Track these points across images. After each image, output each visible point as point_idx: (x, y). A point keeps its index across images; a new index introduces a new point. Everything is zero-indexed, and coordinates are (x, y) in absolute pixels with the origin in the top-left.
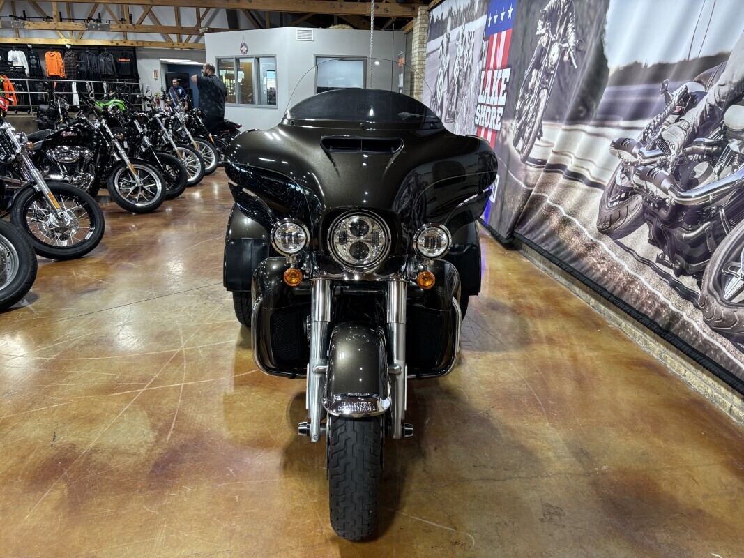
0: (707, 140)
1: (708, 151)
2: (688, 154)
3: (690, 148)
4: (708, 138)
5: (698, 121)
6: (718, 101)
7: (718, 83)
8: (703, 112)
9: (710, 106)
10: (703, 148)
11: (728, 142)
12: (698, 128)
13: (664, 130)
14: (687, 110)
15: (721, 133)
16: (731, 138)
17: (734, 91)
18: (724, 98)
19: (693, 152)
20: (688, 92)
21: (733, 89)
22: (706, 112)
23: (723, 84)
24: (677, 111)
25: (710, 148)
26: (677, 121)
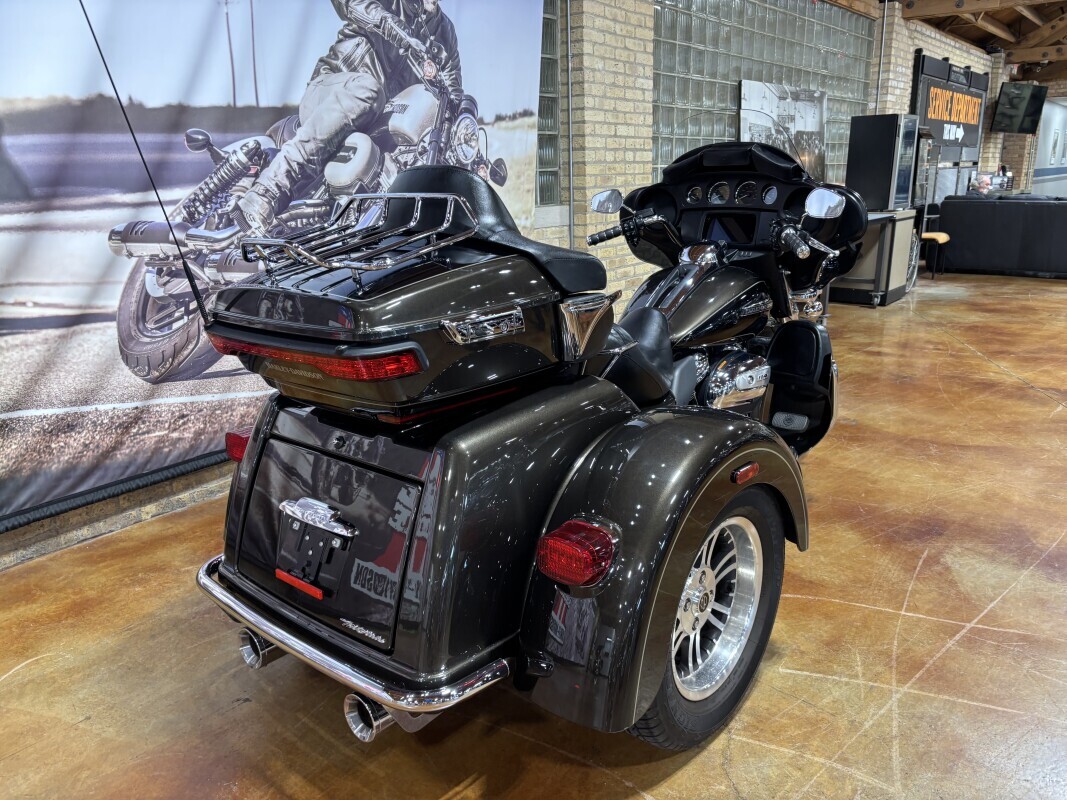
0: (309, 202)
1: (319, 212)
2: (286, 221)
3: (288, 214)
4: (311, 198)
5: (286, 182)
6: (306, 157)
7: (296, 139)
8: (288, 172)
9: (298, 164)
10: (310, 210)
11: (335, 200)
12: (290, 190)
13: (240, 198)
14: (262, 170)
15: (326, 191)
16: (338, 195)
17: (325, 148)
18: (312, 155)
19: (294, 218)
20: (262, 148)
21: (322, 145)
22: (295, 172)
23: (306, 139)
24: (252, 172)
25: (319, 209)
26: (253, 185)
